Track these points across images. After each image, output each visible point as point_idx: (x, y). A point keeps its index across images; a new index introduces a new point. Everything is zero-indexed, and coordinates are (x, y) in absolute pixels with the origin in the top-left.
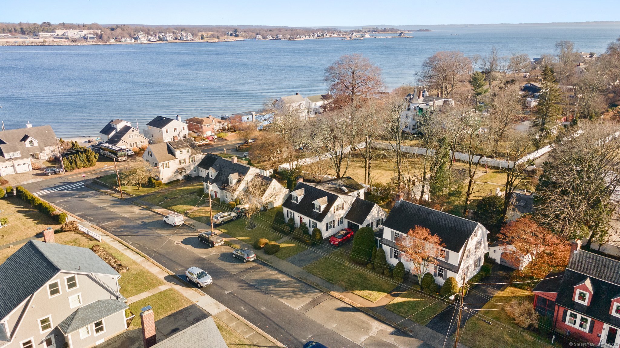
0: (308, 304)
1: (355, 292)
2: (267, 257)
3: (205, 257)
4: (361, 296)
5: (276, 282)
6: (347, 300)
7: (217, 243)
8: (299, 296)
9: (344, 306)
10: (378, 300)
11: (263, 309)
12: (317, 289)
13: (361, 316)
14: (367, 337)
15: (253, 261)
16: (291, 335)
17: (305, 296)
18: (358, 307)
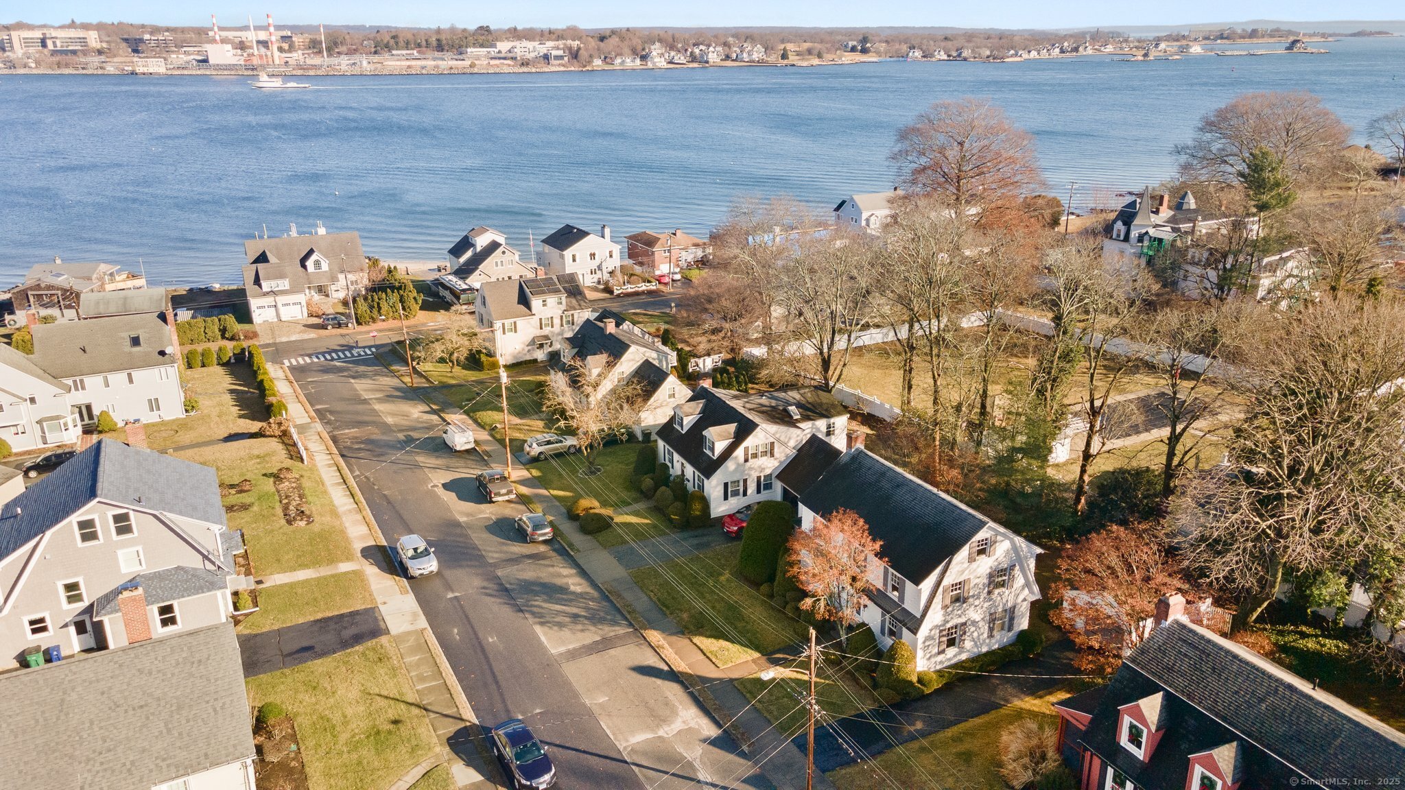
0: (584, 647)
1: (697, 640)
2: (578, 539)
3: (463, 519)
4: (702, 650)
5: (554, 592)
6: (669, 653)
7: (498, 494)
8: (580, 627)
9: (653, 665)
10: (730, 665)
11: (490, 640)
12: (626, 619)
13: (673, 691)
14: (650, 736)
15: (545, 542)
16: (504, 701)
17: (592, 628)
18: (679, 672)
